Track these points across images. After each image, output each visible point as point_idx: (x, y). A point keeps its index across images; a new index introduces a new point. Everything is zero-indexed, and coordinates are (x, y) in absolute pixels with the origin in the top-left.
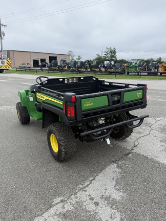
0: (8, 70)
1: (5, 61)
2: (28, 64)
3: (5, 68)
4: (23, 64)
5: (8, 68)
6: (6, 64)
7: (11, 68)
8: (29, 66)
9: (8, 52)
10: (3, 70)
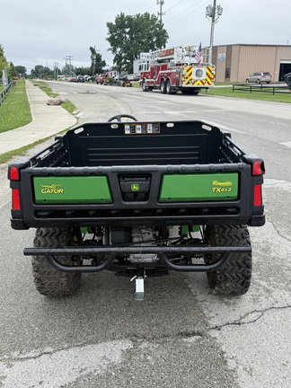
0: (207, 88)
1: (204, 70)
2: (266, 74)
3: (201, 85)
4: (255, 75)
5: (207, 85)
6: (204, 77)
7: (213, 85)
8: (267, 78)
9: (229, 47)
10: (199, 88)
